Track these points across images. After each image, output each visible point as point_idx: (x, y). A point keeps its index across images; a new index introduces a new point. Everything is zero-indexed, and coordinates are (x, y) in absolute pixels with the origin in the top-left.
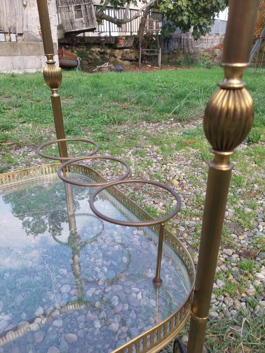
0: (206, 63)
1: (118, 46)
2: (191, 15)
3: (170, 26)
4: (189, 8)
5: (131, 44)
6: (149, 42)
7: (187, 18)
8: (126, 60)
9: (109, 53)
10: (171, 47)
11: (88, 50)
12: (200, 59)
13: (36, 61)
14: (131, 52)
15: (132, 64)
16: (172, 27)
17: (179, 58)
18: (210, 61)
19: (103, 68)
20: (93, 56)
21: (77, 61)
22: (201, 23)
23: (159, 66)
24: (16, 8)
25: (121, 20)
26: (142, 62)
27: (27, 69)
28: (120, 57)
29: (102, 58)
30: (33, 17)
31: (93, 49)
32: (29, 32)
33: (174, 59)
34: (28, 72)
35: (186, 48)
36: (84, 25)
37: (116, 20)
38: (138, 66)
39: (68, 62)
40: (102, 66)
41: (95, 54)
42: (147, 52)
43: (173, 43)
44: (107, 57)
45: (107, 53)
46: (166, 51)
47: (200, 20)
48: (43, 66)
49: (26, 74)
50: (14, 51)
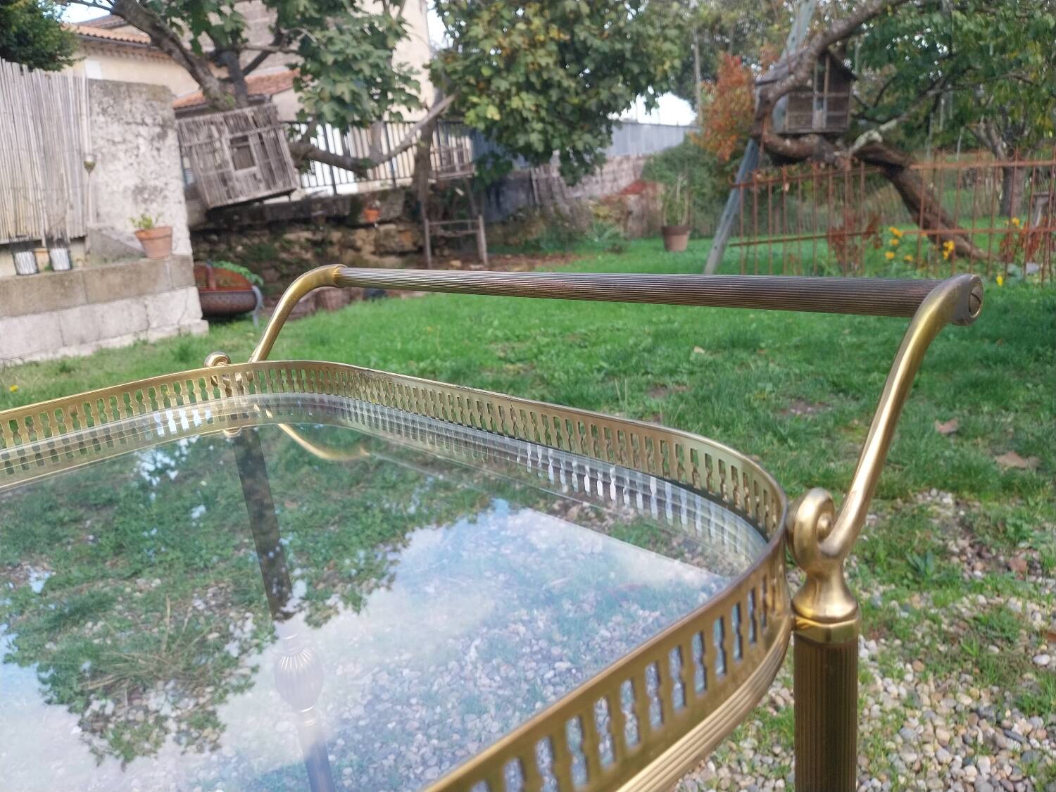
0: (607, 234)
1: (362, 221)
2: (550, 129)
3: (497, 157)
4: (543, 113)
5: (397, 209)
6: (446, 201)
7: (540, 137)
8: (388, 254)
9: (339, 242)
10: (508, 205)
11: (275, 239)
12: (591, 225)
13: (131, 315)
14: (400, 232)
15: (408, 263)
16: (502, 161)
17: (533, 230)
18: (619, 229)
20: (292, 254)
21: (254, 294)
22: (580, 146)
23: (482, 260)
24: (63, 171)
25: (365, 160)
26: (433, 254)
27: (105, 338)
28: (369, 248)
29: (317, 255)
30: (115, 188)
31: (290, 236)
32: (104, 232)
33: (520, 235)
34: (110, 346)
35: (548, 203)
36: (262, 185)
37: (349, 162)
39: (228, 302)
42: (445, 228)
43: (510, 193)
44: (334, 251)
45: (331, 243)
46: (497, 217)
47: (575, 137)
48: (154, 324)
49: (103, 354)
50: (65, 296)
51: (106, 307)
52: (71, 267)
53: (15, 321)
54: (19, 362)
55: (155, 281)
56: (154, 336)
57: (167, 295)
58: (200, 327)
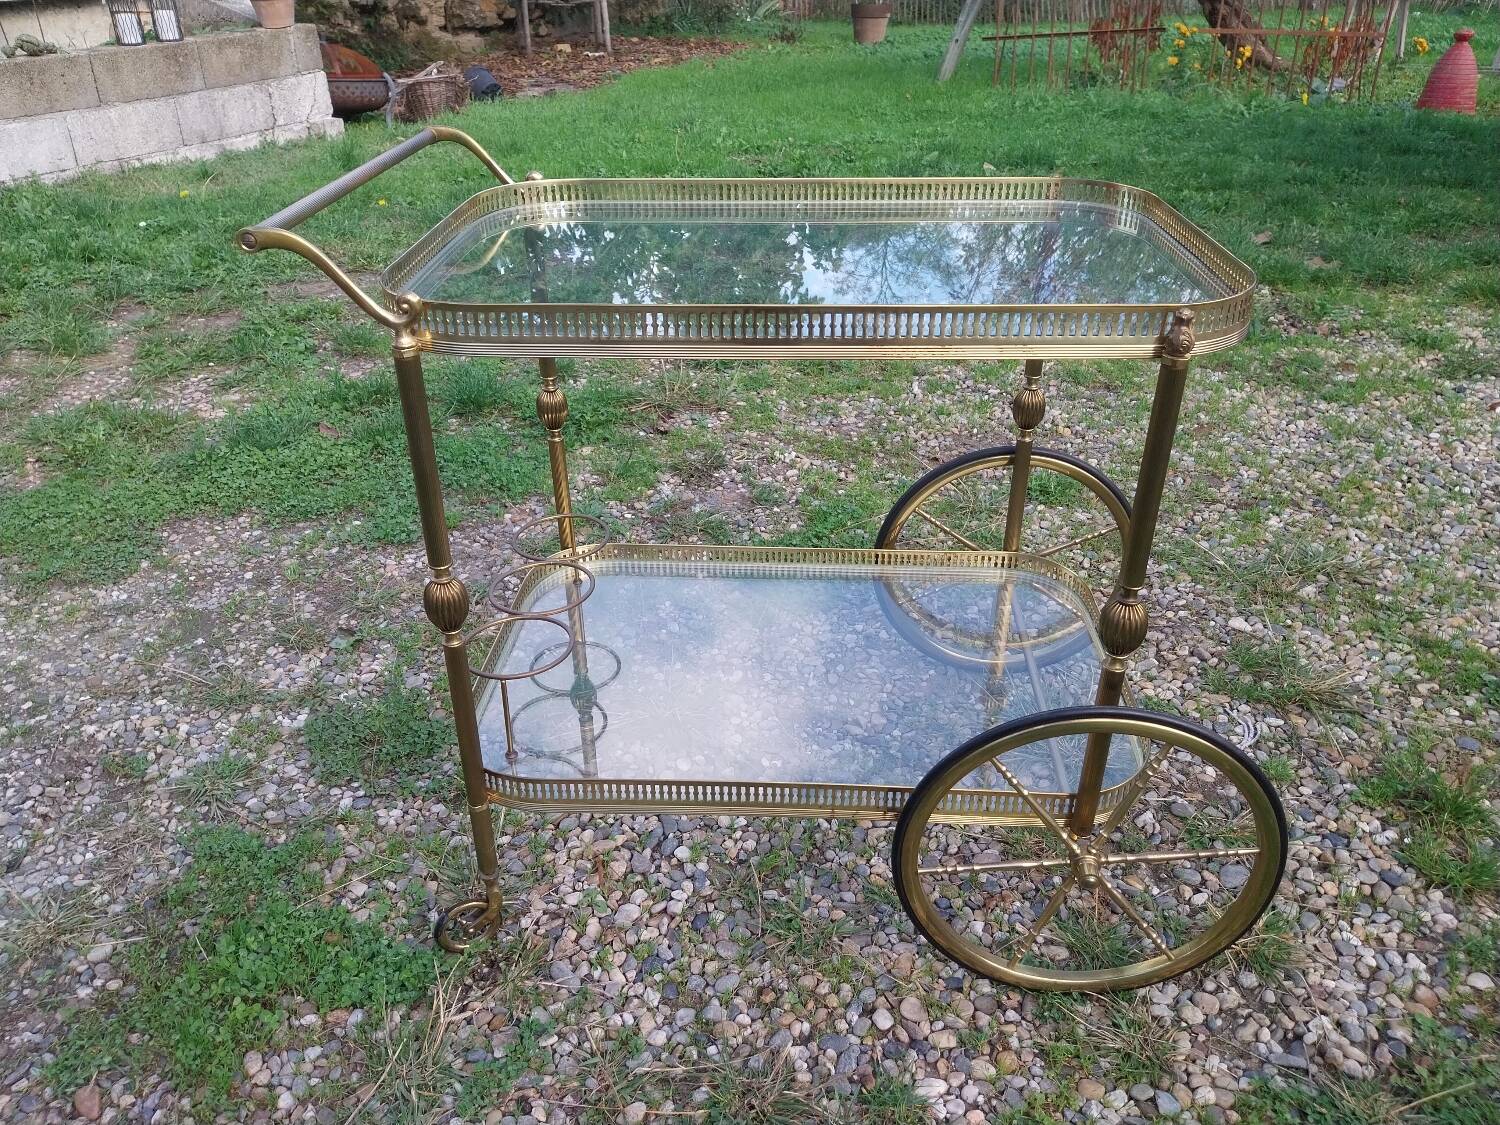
8: (465, 29)
9: (395, 8)
13: (254, 106)
15: (493, 46)
19: (425, 87)
20: (334, 26)
21: (385, 83)
23: (604, 45)
27: (228, 137)
28: (437, 20)
29: (367, 28)
38: (521, 51)
39: (357, 93)
40: (420, 77)
41: (340, 19)
44: (391, 20)
45: (385, 9)
48: (281, 121)
49: (228, 157)
50: (180, 75)
51: (226, 93)
52: (181, 39)
53: (129, 108)
54: (137, 164)
55: (278, 60)
56: (282, 138)
57: (293, 80)
58: (336, 128)
